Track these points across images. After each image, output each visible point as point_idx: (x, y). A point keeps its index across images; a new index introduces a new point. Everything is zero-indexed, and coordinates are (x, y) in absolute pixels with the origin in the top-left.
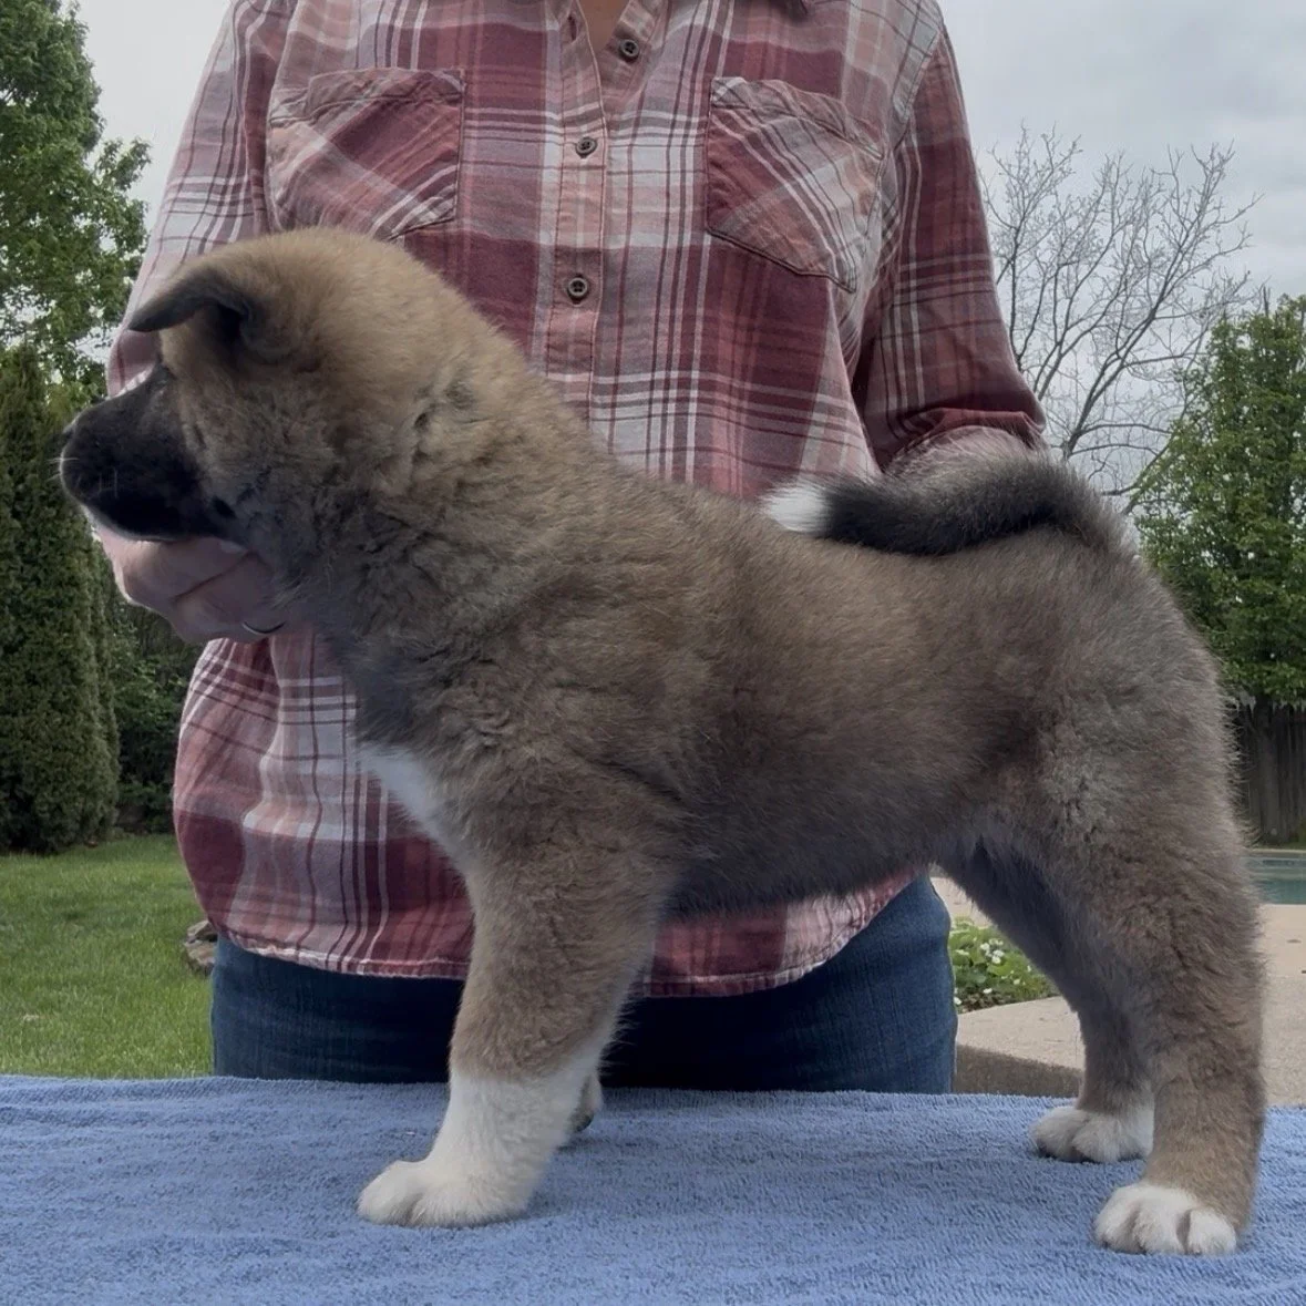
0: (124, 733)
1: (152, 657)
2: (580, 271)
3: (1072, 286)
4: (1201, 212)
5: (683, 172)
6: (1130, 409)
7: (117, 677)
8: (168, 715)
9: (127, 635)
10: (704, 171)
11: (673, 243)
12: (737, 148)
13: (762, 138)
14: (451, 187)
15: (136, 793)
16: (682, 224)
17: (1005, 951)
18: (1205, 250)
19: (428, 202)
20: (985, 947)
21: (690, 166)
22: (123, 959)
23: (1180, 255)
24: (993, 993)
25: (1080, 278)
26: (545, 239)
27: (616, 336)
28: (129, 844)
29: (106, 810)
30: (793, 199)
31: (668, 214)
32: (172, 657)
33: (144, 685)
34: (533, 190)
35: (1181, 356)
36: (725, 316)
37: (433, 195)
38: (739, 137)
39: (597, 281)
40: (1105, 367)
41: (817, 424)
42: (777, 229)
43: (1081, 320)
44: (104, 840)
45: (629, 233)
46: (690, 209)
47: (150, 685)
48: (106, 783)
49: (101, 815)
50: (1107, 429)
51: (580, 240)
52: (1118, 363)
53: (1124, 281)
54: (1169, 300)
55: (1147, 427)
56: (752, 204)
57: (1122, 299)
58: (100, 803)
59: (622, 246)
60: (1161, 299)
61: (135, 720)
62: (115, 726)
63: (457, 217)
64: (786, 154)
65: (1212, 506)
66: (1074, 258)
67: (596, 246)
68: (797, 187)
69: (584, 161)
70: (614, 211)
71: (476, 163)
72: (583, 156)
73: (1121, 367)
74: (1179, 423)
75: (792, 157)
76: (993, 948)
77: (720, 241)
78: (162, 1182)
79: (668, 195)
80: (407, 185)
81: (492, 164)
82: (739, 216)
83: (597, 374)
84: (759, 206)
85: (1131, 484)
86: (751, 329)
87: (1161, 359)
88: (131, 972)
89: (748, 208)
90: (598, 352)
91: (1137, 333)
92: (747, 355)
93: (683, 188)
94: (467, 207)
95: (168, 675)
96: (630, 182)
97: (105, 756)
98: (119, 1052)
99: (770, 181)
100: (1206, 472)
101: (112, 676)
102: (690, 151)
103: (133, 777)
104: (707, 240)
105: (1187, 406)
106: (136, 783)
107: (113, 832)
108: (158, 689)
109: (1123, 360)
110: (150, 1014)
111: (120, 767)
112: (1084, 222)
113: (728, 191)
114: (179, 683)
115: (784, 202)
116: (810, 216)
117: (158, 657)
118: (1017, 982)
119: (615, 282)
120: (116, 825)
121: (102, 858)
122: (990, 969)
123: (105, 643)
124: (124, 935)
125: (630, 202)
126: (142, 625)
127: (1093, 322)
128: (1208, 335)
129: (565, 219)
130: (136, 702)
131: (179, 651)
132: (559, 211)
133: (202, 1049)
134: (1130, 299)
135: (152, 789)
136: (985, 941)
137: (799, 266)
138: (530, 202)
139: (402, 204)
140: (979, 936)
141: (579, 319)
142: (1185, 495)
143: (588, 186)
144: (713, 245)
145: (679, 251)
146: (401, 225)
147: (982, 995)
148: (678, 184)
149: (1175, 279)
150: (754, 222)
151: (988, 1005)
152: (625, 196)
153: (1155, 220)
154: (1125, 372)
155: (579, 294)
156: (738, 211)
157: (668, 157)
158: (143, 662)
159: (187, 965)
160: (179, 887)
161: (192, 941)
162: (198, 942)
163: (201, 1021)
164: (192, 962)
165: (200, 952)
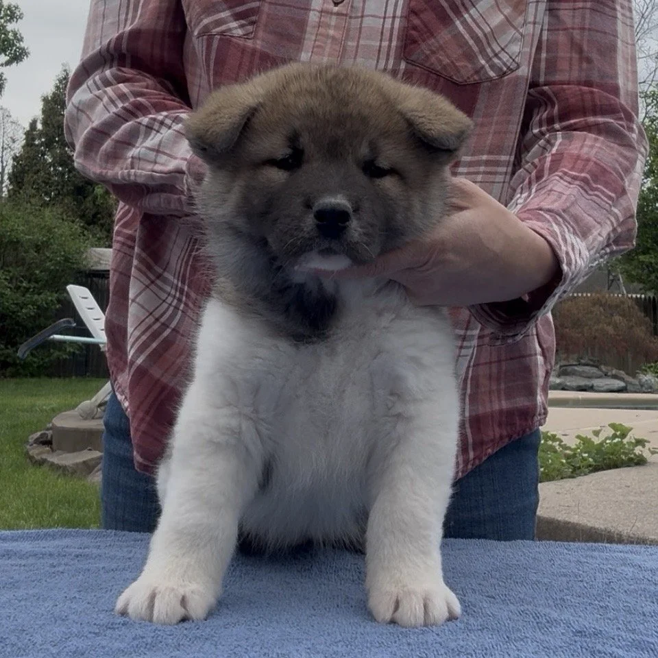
1: (7, 269)
5: (394, 17)
8: (16, 304)
10: (406, 18)
14: (254, 18)
16: (388, 54)
19: (238, 23)
21: (398, 13)
30: (460, 32)
31: (381, 46)
32: (18, 268)
33: (3, 285)
34: (302, 25)
37: (243, 19)
42: (448, 57)
45: (355, 58)
46: (395, 43)
47: (6, 286)
56: (433, 40)
63: (254, 38)
68: (464, 21)
69: (336, 9)
70: (349, 43)
71: (270, 3)
72: (336, 4)
77: (411, 66)
79: (382, 34)
81: (280, 5)
82: (424, 50)
84: (438, 41)
89: (430, 42)
93: (392, 28)
94: (261, 33)
95: (17, 279)
96: (361, 24)
99: (446, 21)
104: (403, 66)
108: (11, 289)
113: (418, 31)
114: (24, 284)
115: (454, 37)
116: (471, 42)
125: (359, 37)
129: (318, 46)
131: (23, 264)
132: (315, 40)
137: (461, 80)
138: (298, 34)
139: (223, 15)
144: (406, 69)
146: (219, 29)
148: (389, 26)
150: (433, 52)
156: (424, 46)
157: (386, 7)
159: (28, 460)
160: (23, 411)
161: (31, 445)
162: (35, 445)
163: (37, 494)
164: (31, 458)
165: (37, 452)
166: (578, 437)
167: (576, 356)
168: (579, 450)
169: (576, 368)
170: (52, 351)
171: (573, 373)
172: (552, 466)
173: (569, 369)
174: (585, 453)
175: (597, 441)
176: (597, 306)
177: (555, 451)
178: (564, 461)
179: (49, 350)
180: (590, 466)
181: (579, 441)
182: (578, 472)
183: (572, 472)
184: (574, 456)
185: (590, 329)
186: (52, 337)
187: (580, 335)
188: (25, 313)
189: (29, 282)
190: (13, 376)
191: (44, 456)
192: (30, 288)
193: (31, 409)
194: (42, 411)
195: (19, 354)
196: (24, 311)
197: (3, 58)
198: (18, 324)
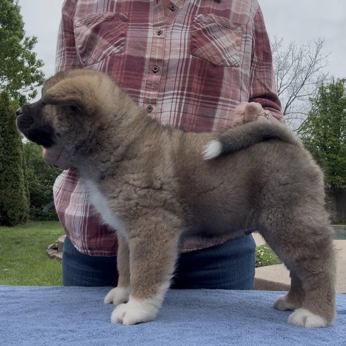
0: (31, 194)
1: (38, 174)
2: (156, 65)
3: (282, 76)
4: (316, 57)
5: (185, 39)
6: (297, 108)
7: (29, 179)
8: (42, 189)
9: (32, 168)
10: (190, 39)
11: (182, 57)
12: (199, 32)
13: (206, 29)
14: (123, 43)
15: (34, 210)
16: (184, 52)
17: (264, 252)
18: (317, 66)
19: (117, 47)
20: (259, 251)
21: (187, 37)
22: (31, 254)
23: (311, 68)
24: (261, 263)
25: (284, 74)
26: (148, 56)
27: (165, 82)
28: (32, 224)
29: (26, 215)
30: (214, 46)
31: (180, 50)
32: (43, 174)
33: (36, 181)
34: (145, 44)
35: (311, 94)
36: (196, 76)
37: (118, 46)
38: (200, 29)
39: (161, 68)
40: (291, 97)
41: (220, 105)
42: (210, 54)
43: (284, 85)
44: (26, 223)
45: (170, 55)
46: (186, 48)
47: (38, 182)
48: (26, 207)
49: (25, 216)
50: (291, 114)
51: (157, 57)
52: (294, 96)
53: (296, 75)
54: (308, 79)
55: (302, 113)
56: (203, 47)
57: (295, 79)
58: (25, 213)
59: (168, 58)
60: (306, 79)
61: (34, 191)
62: (29, 192)
63: (124, 51)
64: (212, 34)
65: (319, 134)
66: (283, 69)
67: (161, 58)
68: (215, 42)
69: (159, 36)
70: (166, 49)
71: (130, 37)
72: (159, 35)
73: (295, 97)
74: (310, 112)
75: (214, 35)
76: (262, 251)
77: (194, 56)
78: (38, 314)
79: (181, 45)
80: (111, 42)
81: (134, 37)
82: (200, 51)
83: (159, 92)
84: (205, 48)
85: (298, 128)
86: (202, 80)
87: (306, 95)
88: (33, 258)
89: (202, 48)
90: (160, 86)
91: (299, 88)
92: (201, 87)
93: (185, 43)
94: (127, 48)
95: (43, 179)
96: (171, 42)
97: (26, 200)
98: (30, 279)
99: (207, 41)
100: (317, 125)
101: (28, 179)
102: (187, 34)
103: (33, 206)
104: (191, 56)
105: (312, 108)
106: (34, 208)
107: (28, 221)
108: (40, 183)
109: (296, 96)
110: (38, 269)
111: (30, 203)
112: (285, 59)
113: (196, 44)
114: (46, 181)
115: (212, 47)
116: (219, 50)
117: (40, 174)
118: (267, 260)
119: (165, 68)
120: (29, 219)
121: (25, 227)
122: (261, 257)
123: (26, 171)
124: (31, 248)
125: (170, 47)
126: (36, 166)
127: (288, 86)
128: (318, 89)
129: (153, 51)
130: (34, 186)
131: (45, 172)
132: (151, 49)
133: (52, 278)
134: (297, 79)
135: (38, 209)
136: (259, 249)
137: (216, 63)
138: (144, 47)
139: (110, 48)
140: (257, 248)
141: (155, 77)
142: (312, 132)
143: (160, 43)
144: (192, 58)
145: (183, 59)
146: (109, 54)
147: (258, 264)
148: (183, 42)
149: (309, 74)
150: (204, 52)
151: (260, 266)
152: (169, 45)
153: (304, 58)
154: (296, 98)
155: (156, 71)
156: (199, 49)
157: (181, 36)
158: (36, 175)
159: (48, 256)
160: (46, 235)
161: (49, 250)
162: (50, 250)
163: (51, 271)
164: (49, 255)
165: (51, 252)
188: (46, 194)
189: (48, 180)
190: (41, 220)
191: (54, 255)
192: (48, 182)
193: (49, 234)
194: (54, 235)
195: (44, 211)
196: (45, 192)
197: (36, 83)
198: (43, 198)
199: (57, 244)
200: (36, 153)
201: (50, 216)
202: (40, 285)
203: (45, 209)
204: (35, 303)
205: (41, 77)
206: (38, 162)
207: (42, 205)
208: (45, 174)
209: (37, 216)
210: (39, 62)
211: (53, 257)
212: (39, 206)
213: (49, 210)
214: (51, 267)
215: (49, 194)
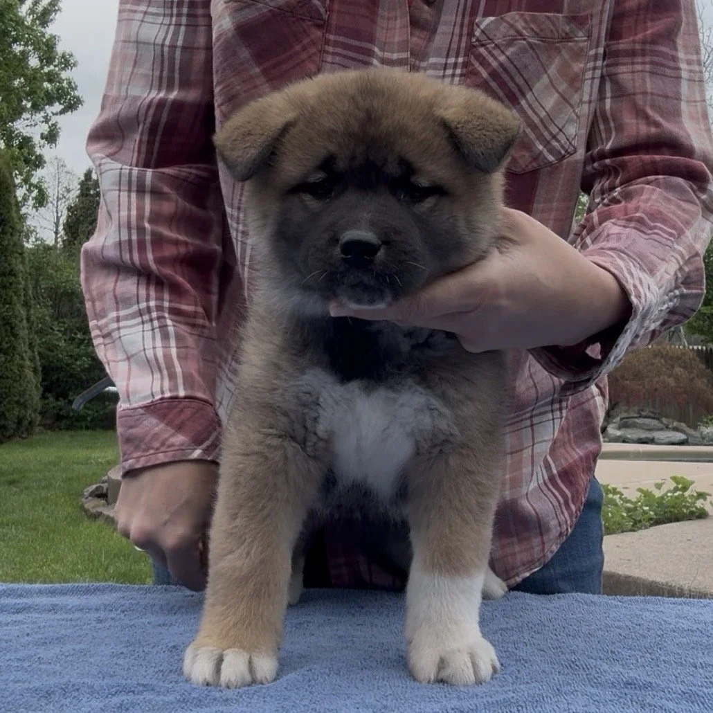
0: (44, 367)
1: (62, 320)
7: (40, 332)
8: (71, 356)
9: (46, 306)
15: (51, 406)
22: (44, 509)
28: (47, 437)
29: (33, 416)
32: (73, 320)
33: (56, 337)
44: (32, 434)
47: (60, 338)
48: (33, 398)
49: (29, 419)
58: (29, 411)
61: (51, 359)
62: (39, 363)
78: (68, 648)
95: (72, 331)
97: (32, 382)
101: (36, 332)
103: (49, 395)
106: (51, 399)
107: (37, 429)
108: (65, 340)
110: (61, 543)
111: (42, 389)
114: (79, 336)
117: (65, 320)
120: (39, 425)
123: (32, 312)
124: (44, 494)
126: (55, 300)
130: (51, 348)
131: (78, 316)
133: (93, 565)
135: (61, 403)
137: (519, 170)
158: (56, 323)
159: (83, 513)
160: (78, 463)
161: (87, 498)
162: (90, 498)
163: (92, 548)
164: (86, 511)
165: (92, 505)
166: (640, 490)
167: (636, 408)
168: (640, 504)
169: (637, 420)
170: (107, 403)
171: (634, 426)
172: (612, 520)
173: (630, 421)
174: (646, 506)
175: (657, 494)
176: (658, 358)
177: (616, 505)
178: (625, 514)
179: (104, 403)
180: (651, 519)
181: (640, 494)
182: (639, 525)
183: (633, 526)
184: (635, 509)
185: (651, 381)
186: (107, 389)
187: (641, 387)
188: (80, 366)
189: (84, 334)
190: (68, 428)
191: (99, 510)
192: (84, 340)
193: (86, 462)
194: (98, 463)
195: (74, 406)
196: (78, 363)
197: (57, 107)
198: (72, 376)
199: (105, 486)
200: (56, 271)
201: (89, 419)
202: (66, 581)
203: (78, 403)
204: (61, 622)
205: (68, 93)
206: (62, 290)
207: (71, 393)
208: (76, 319)
209: (59, 418)
210: (63, 56)
211: (97, 516)
212: (63, 395)
213: (88, 405)
214: (90, 539)
215: (86, 366)
